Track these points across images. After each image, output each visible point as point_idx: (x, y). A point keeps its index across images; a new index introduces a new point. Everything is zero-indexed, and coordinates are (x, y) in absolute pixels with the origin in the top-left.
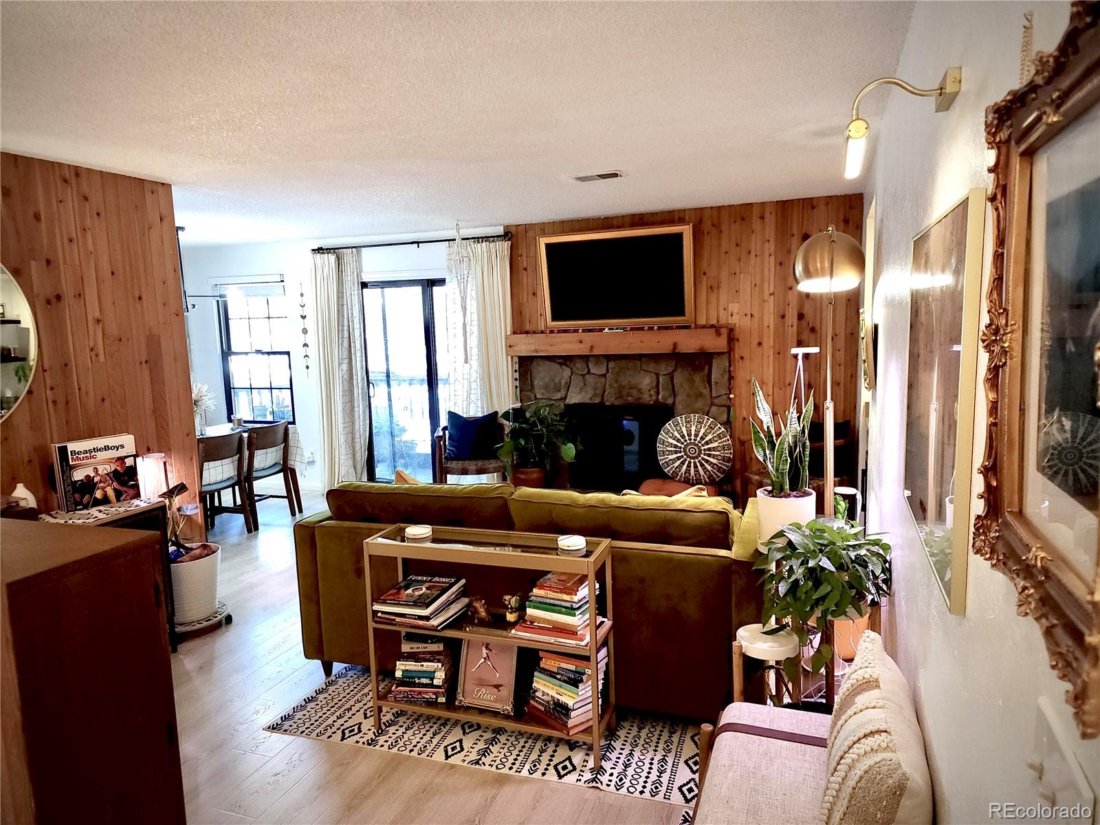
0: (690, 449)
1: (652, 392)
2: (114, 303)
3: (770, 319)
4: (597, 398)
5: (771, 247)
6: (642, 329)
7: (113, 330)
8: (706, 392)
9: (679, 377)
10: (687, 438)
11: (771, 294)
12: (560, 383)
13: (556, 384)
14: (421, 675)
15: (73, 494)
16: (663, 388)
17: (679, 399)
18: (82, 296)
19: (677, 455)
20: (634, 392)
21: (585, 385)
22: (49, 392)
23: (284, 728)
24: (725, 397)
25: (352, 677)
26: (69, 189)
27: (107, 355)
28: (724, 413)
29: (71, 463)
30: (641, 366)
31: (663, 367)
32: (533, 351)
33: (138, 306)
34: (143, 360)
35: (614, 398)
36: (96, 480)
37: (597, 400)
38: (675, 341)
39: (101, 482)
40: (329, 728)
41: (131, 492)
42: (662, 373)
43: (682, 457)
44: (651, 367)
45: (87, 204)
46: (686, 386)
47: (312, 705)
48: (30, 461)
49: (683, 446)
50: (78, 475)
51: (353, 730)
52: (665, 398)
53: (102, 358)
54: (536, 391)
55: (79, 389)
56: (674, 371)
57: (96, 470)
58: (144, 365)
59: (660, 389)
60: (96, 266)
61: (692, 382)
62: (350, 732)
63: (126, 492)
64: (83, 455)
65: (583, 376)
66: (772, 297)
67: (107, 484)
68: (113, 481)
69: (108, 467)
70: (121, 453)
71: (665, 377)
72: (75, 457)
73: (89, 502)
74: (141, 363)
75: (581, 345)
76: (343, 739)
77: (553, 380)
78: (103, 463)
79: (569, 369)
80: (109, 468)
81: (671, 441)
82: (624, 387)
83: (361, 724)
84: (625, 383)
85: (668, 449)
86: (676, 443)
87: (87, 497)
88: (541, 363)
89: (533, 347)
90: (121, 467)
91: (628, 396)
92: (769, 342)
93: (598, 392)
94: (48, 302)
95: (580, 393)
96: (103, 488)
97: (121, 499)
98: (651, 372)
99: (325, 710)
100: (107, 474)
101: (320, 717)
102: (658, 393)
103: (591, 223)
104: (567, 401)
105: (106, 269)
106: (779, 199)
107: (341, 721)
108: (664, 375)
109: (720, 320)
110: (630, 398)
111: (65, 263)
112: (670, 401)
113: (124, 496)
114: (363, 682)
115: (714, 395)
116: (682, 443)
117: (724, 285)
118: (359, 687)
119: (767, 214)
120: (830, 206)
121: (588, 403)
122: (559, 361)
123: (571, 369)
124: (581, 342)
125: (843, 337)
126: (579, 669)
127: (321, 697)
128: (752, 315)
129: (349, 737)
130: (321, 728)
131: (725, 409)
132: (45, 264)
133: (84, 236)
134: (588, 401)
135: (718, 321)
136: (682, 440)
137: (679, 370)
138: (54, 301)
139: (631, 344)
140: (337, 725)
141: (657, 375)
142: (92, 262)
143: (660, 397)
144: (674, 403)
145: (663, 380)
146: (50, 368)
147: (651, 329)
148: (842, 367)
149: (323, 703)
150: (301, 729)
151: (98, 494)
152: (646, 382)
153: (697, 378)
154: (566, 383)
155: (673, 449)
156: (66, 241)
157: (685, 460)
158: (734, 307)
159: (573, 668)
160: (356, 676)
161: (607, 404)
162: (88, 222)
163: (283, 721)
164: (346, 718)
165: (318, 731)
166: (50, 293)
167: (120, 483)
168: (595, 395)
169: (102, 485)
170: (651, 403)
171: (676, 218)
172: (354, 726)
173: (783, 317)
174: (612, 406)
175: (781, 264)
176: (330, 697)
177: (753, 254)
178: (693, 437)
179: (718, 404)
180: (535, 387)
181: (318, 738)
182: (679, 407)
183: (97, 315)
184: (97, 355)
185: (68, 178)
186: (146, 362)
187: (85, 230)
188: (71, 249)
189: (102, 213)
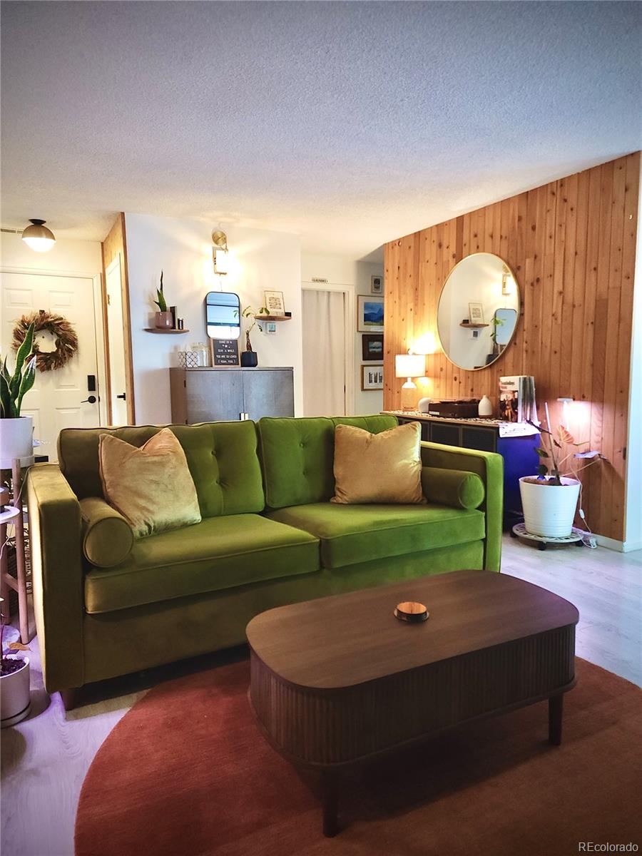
2: (574, 277)
7: (570, 299)
18: (552, 277)
22: (525, 345)
26: (555, 199)
27: (563, 319)
29: (501, 389)
33: (593, 276)
34: (590, 322)
45: (566, 204)
53: (559, 322)
55: (542, 343)
58: (590, 325)
60: (564, 251)
70: (514, 388)
74: (588, 324)
94: (532, 285)
105: (571, 250)
111: (545, 255)
132: (534, 258)
133: (560, 232)
138: (535, 284)
142: (563, 247)
146: (527, 329)
156: (548, 238)
162: (564, 218)
166: (534, 278)
183: (561, 289)
184: (556, 319)
185: (555, 191)
186: (592, 323)
187: (561, 226)
188: (550, 243)
189: (575, 207)
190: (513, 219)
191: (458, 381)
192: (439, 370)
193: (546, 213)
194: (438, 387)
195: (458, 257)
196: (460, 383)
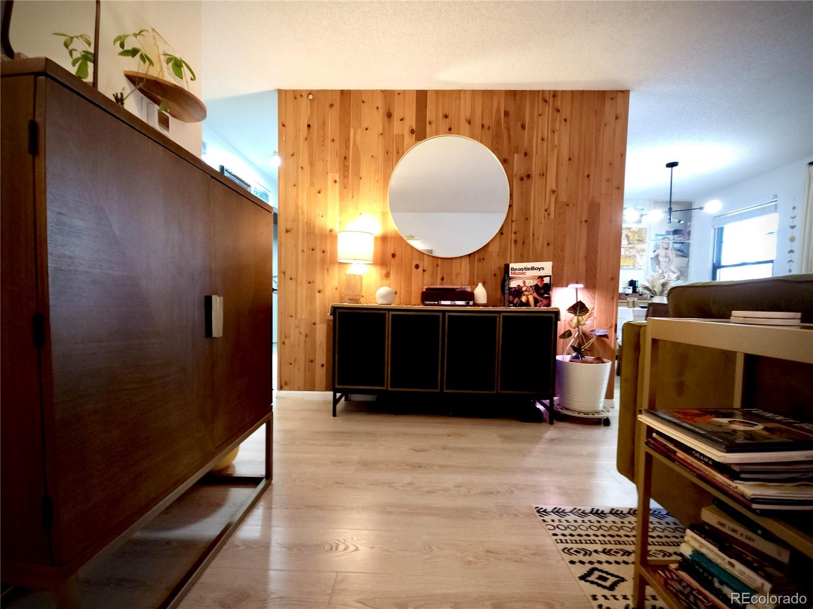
2: (567, 180)
7: (563, 198)
14: (725, 580)
15: (509, 296)
18: (545, 176)
22: (513, 235)
23: (546, 518)
25: (667, 523)
26: (547, 106)
27: (556, 215)
29: (510, 276)
33: (586, 182)
34: (583, 220)
36: (524, 289)
39: (526, 291)
40: (583, 552)
41: (545, 302)
45: (559, 114)
47: (594, 518)
48: (495, 275)
50: (513, 284)
51: (605, 579)
53: (552, 217)
55: (533, 235)
57: (524, 283)
58: (584, 223)
60: (558, 155)
62: (600, 578)
63: (541, 301)
64: (518, 271)
67: (530, 293)
68: (534, 292)
69: (532, 281)
70: (542, 273)
72: (513, 272)
73: (517, 303)
74: (581, 222)
76: (583, 578)
78: (528, 279)
80: (533, 283)
83: (622, 580)
87: (517, 299)
90: (541, 283)
94: (522, 179)
96: (527, 296)
97: (538, 305)
99: (599, 533)
100: (531, 287)
101: (587, 535)
105: (565, 156)
107: (603, 557)
111: (537, 154)
113: (539, 304)
114: (676, 537)
118: (664, 540)
127: (612, 518)
129: (592, 582)
130: (575, 547)
132: (524, 155)
133: (553, 137)
138: (525, 179)
140: (595, 557)
142: (556, 151)
146: (516, 220)
149: (605, 525)
150: (557, 531)
151: (524, 299)
156: (540, 140)
160: (674, 526)
162: (557, 126)
163: (552, 512)
164: (612, 559)
165: (569, 546)
166: (523, 173)
167: (539, 294)
169: (526, 293)
172: (612, 575)
176: (620, 525)
181: (562, 553)
183: (554, 188)
184: (549, 214)
185: (547, 99)
186: (586, 221)
187: (554, 132)
188: (542, 145)
189: (568, 117)
190: (498, 110)
191: (420, 269)
192: (390, 255)
193: (538, 117)
194: (387, 275)
195: (420, 134)
196: (424, 271)
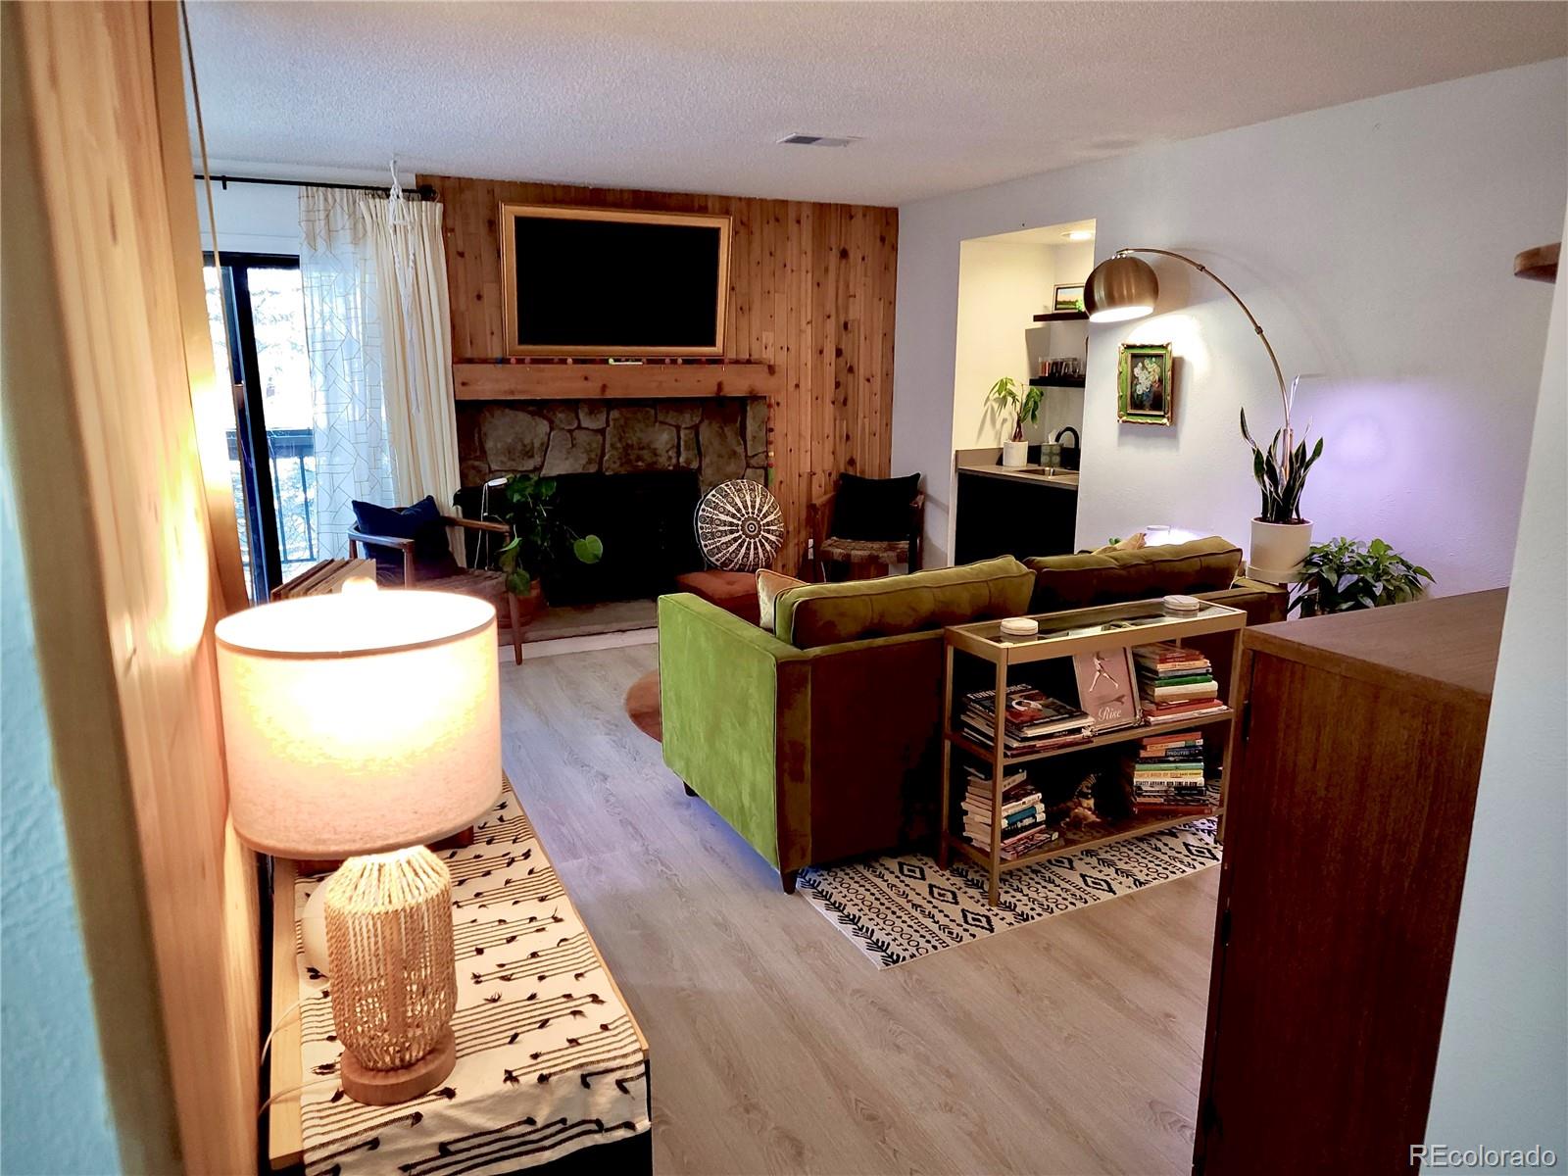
0: (749, 527)
1: (670, 453)
3: (808, 356)
4: (592, 465)
5: (807, 262)
6: (662, 362)
8: (740, 450)
9: (707, 433)
10: (744, 511)
11: (808, 323)
12: (533, 444)
13: (525, 446)
14: (1023, 816)
16: (685, 446)
17: (706, 461)
19: (733, 536)
20: (646, 454)
21: (573, 446)
24: (763, 456)
28: (761, 476)
30: (656, 417)
31: (687, 416)
32: (505, 392)
35: (618, 464)
37: (593, 469)
38: (719, 380)
42: (683, 426)
43: (740, 537)
44: (671, 418)
46: (716, 443)
49: (740, 523)
52: (688, 461)
54: (491, 458)
56: (701, 422)
59: (682, 449)
61: (722, 436)
65: (570, 431)
66: (810, 326)
71: (687, 431)
75: (589, 384)
77: (521, 440)
79: (545, 422)
81: (723, 517)
82: (631, 446)
84: (633, 439)
85: (721, 528)
86: (731, 520)
88: (498, 413)
89: (506, 386)
91: (637, 461)
92: (807, 384)
93: (593, 456)
95: (567, 459)
98: (671, 425)
102: (679, 454)
103: (573, 194)
104: (544, 472)
106: (817, 200)
108: (686, 428)
109: (753, 353)
110: (640, 464)
112: (695, 465)
115: (749, 454)
116: (739, 519)
117: (756, 306)
119: (804, 220)
120: (868, 218)
121: (581, 474)
122: (531, 408)
123: (551, 422)
124: (586, 379)
125: (879, 379)
126: (1191, 743)
128: (788, 349)
131: (762, 472)
134: (580, 471)
135: (750, 355)
136: (739, 515)
137: (706, 422)
139: (661, 382)
141: (678, 428)
143: (681, 460)
144: (700, 467)
145: (686, 435)
147: (674, 362)
148: (878, 414)
152: (662, 439)
153: (729, 432)
154: (542, 444)
155: (727, 528)
157: (744, 541)
158: (768, 337)
159: (1182, 744)
161: (607, 474)
168: (590, 462)
170: (671, 468)
171: (696, 205)
173: (821, 352)
174: (616, 476)
175: (818, 284)
177: (788, 268)
178: (750, 510)
179: (756, 466)
180: (488, 452)
182: (708, 473)
